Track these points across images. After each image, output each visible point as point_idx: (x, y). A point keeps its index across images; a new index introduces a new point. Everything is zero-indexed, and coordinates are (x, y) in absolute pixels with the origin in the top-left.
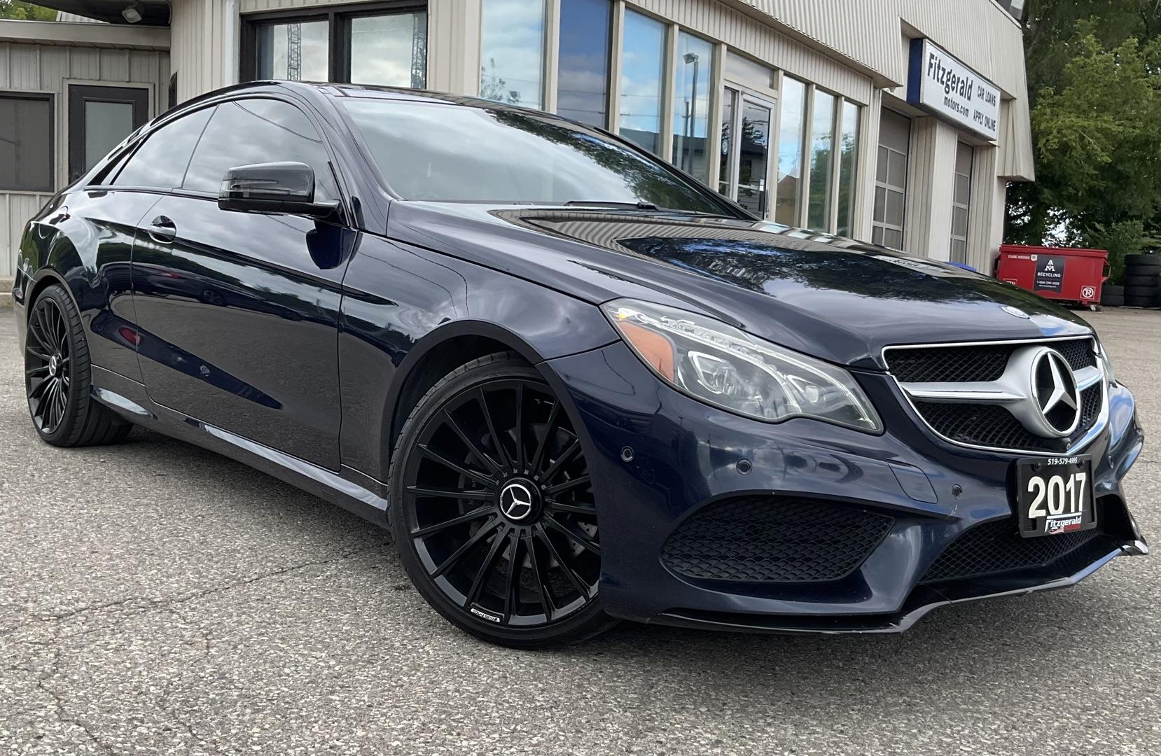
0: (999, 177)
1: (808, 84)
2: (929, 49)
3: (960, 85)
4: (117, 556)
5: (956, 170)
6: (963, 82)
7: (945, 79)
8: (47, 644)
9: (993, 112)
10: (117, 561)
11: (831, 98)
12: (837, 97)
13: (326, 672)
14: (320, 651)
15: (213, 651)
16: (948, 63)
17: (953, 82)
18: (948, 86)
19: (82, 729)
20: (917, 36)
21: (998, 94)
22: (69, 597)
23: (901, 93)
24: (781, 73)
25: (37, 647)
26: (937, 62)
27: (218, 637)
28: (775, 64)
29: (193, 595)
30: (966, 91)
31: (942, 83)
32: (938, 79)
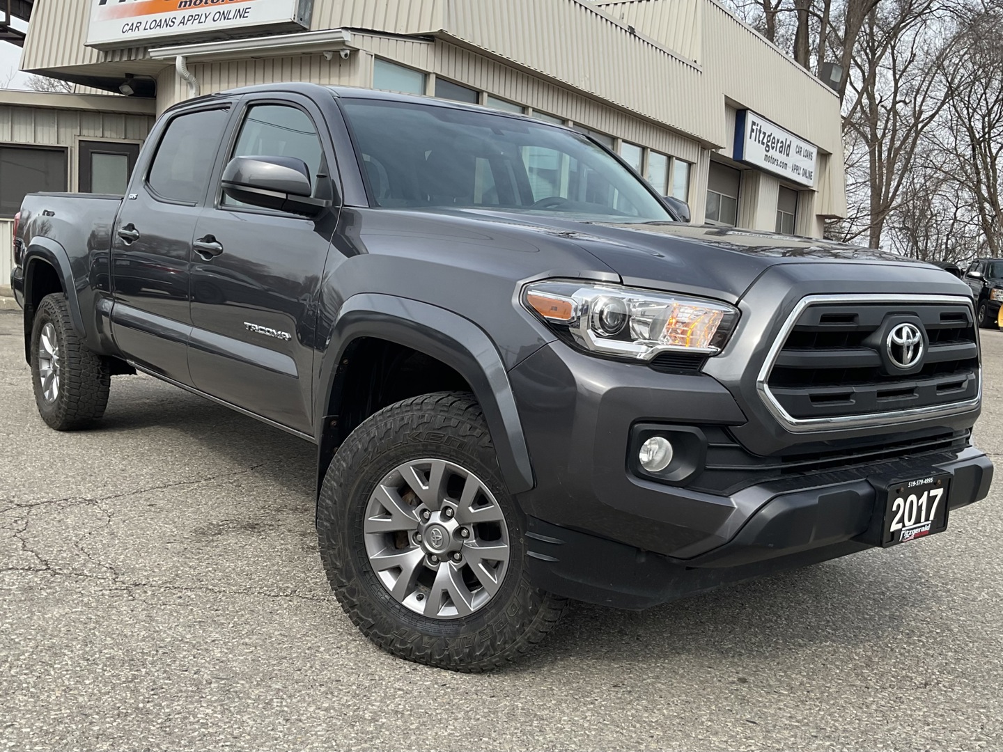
0: (817, 216)
1: (644, 149)
2: (750, 118)
3: (779, 145)
4: (71, 476)
5: (778, 208)
6: (782, 142)
7: (765, 141)
8: (22, 518)
9: (811, 165)
10: (70, 479)
11: (665, 158)
12: (670, 157)
13: (169, 533)
14: (170, 524)
15: (111, 523)
16: (768, 128)
17: (773, 143)
18: (768, 146)
19: (34, 554)
20: (742, 108)
21: (814, 151)
22: (39, 496)
23: (728, 152)
24: (620, 141)
25: (16, 519)
26: (759, 128)
27: (116, 517)
28: (615, 134)
29: (110, 497)
30: (785, 149)
31: (763, 143)
32: (759, 142)
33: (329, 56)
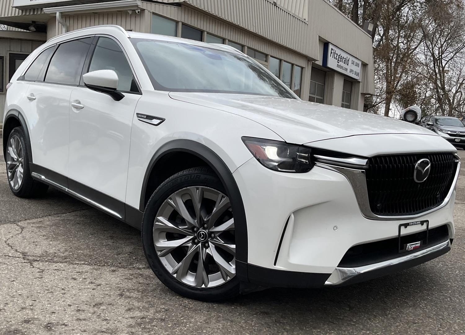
0: (361, 93)
1: (281, 60)
2: (331, 47)
5: (343, 90)
6: (345, 58)
9: (358, 69)
11: (290, 65)
12: (293, 65)
16: (338, 52)
18: (338, 60)
20: (326, 41)
21: (360, 63)
24: (269, 56)
26: (334, 52)
27: (25, 229)
28: (267, 53)
30: (346, 62)
32: (334, 58)
33: (130, 12)
